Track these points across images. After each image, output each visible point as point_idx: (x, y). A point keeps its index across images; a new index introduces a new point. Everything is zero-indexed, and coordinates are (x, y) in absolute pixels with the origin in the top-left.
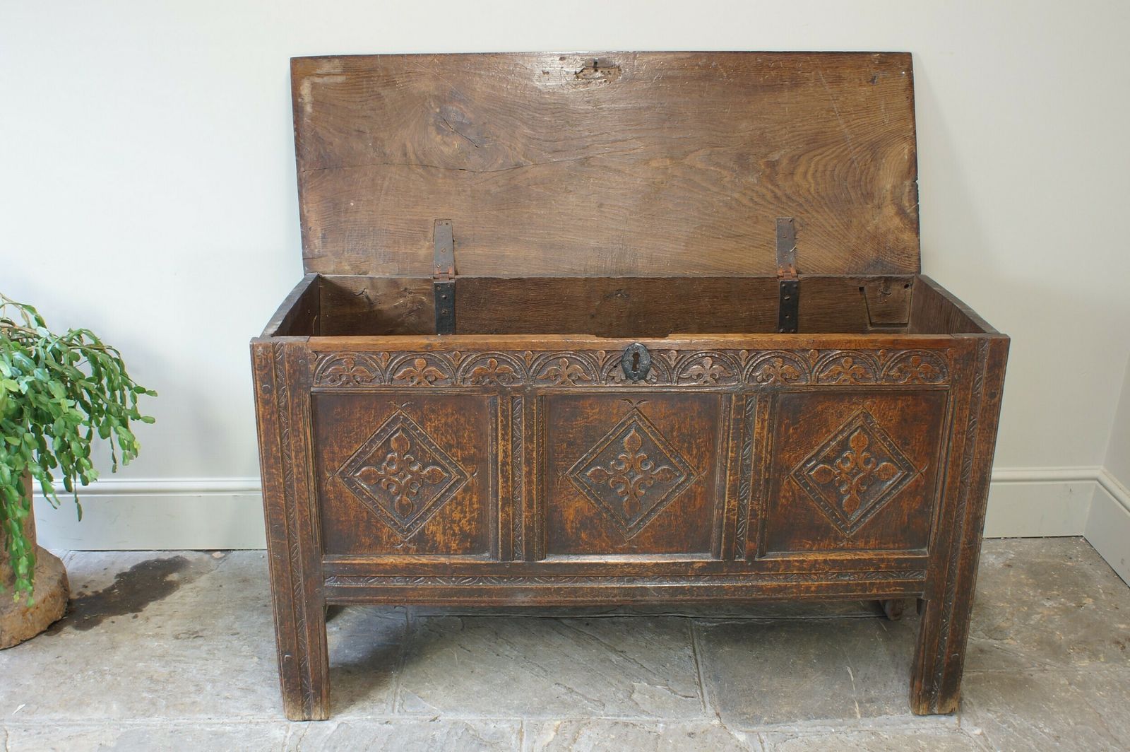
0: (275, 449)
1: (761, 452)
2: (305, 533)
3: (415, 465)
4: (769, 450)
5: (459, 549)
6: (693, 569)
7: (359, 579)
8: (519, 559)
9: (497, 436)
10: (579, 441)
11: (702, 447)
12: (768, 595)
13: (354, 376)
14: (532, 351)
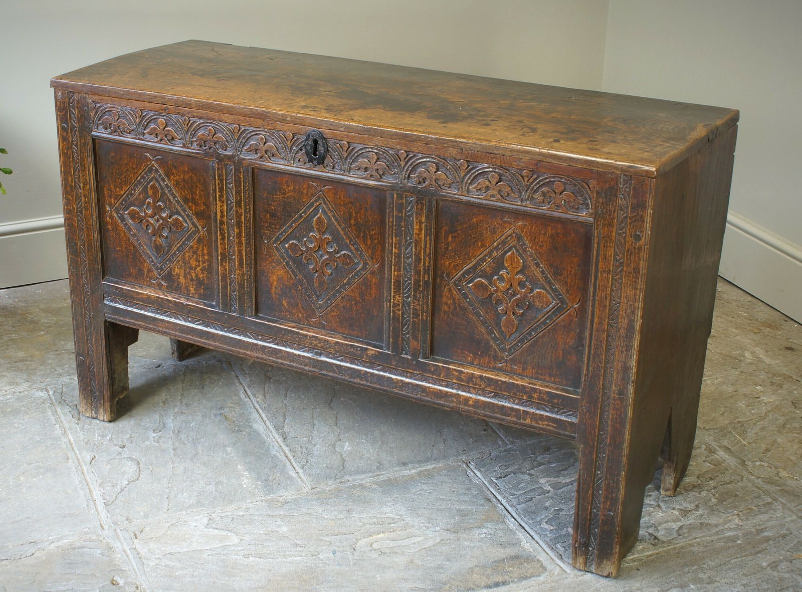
0: (70, 179)
1: (420, 252)
2: (90, 254)
3: (165, 212)
4: (427, 253)
5: (196, 293)
6: (367, 355)
7: (127, 303)
8: (235, 312)
9: (216, 196)
10: (278, 214)
11: (375, 239)
12: (431, 399)
13: (119, 126)
14: (238, 125)
